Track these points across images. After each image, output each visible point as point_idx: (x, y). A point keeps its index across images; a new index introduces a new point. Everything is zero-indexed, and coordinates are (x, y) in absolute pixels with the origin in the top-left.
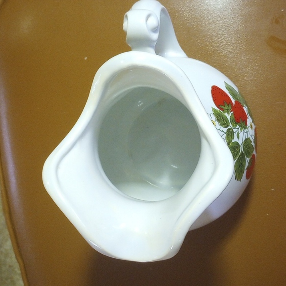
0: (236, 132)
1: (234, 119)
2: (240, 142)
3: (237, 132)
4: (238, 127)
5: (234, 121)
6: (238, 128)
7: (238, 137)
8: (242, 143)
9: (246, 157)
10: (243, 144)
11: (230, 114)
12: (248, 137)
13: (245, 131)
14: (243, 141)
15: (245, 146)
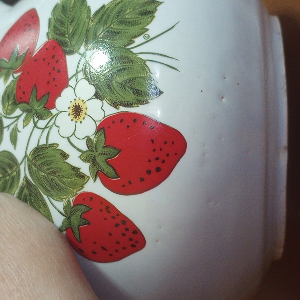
0: (9, 126)
1: (15, 92)
2: (19, 154)
3: (12, 127)
4: (18, 112)
5: (12, 98)
6: (18, 117)
7: (14, 140)
8: (26, 155)
9: (45, 197)
10: (28, 160)
11: (11, 79)
12: (50, 142)
13: (42, 123)
14: (28, 153)
15: (35, 165)
